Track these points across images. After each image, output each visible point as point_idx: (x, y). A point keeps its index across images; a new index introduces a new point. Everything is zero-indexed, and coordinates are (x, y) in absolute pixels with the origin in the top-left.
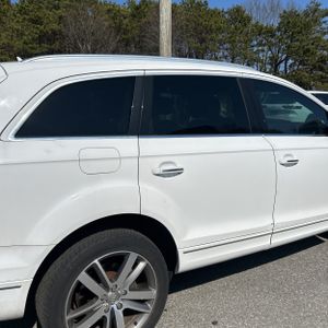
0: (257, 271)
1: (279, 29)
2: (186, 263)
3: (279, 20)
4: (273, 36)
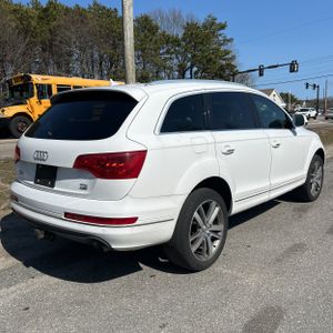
0: (252, 221)
1: (184, 39)
2: (236, 208)
3: (183, 31)
4: (179, 45)
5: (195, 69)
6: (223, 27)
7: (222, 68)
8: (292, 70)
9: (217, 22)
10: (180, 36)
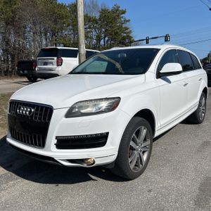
5: (107, 38)
6: (124, 12)
7: (124, 38)
8: (166, 40)
9: (120, 9)
10: (98, 17)
